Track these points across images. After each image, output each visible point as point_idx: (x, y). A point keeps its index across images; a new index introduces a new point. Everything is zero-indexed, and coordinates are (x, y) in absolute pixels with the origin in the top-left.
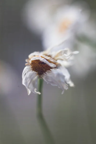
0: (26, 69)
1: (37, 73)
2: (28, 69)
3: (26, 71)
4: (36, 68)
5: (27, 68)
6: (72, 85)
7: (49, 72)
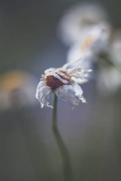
1: (51, 88)
4: (50, 83)
5: (42, 83)
6: (84, 101)
7: (61, 88)
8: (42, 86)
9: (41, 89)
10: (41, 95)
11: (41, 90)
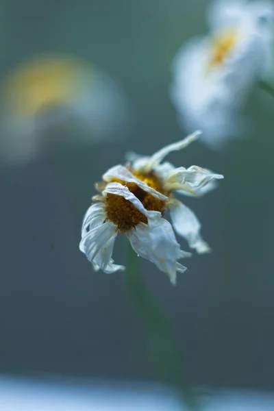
0: (91, 214)
1: (117, 226)
2: (97, 214)
3: (91, 219)
4: (116, 213)
5: (95, 212)
7: (144, 228)
8: (95, 222)
9: (92, 233)
10: (92, 249)
11: (92, 237)
